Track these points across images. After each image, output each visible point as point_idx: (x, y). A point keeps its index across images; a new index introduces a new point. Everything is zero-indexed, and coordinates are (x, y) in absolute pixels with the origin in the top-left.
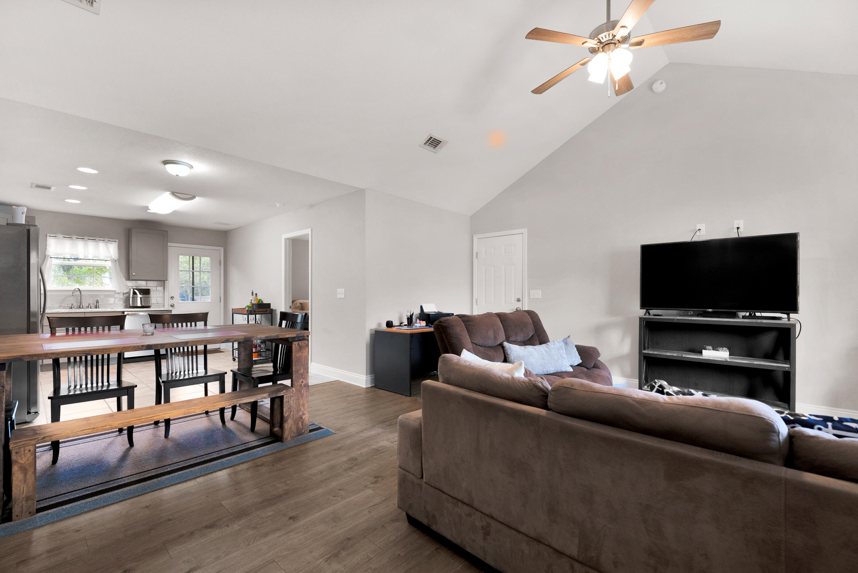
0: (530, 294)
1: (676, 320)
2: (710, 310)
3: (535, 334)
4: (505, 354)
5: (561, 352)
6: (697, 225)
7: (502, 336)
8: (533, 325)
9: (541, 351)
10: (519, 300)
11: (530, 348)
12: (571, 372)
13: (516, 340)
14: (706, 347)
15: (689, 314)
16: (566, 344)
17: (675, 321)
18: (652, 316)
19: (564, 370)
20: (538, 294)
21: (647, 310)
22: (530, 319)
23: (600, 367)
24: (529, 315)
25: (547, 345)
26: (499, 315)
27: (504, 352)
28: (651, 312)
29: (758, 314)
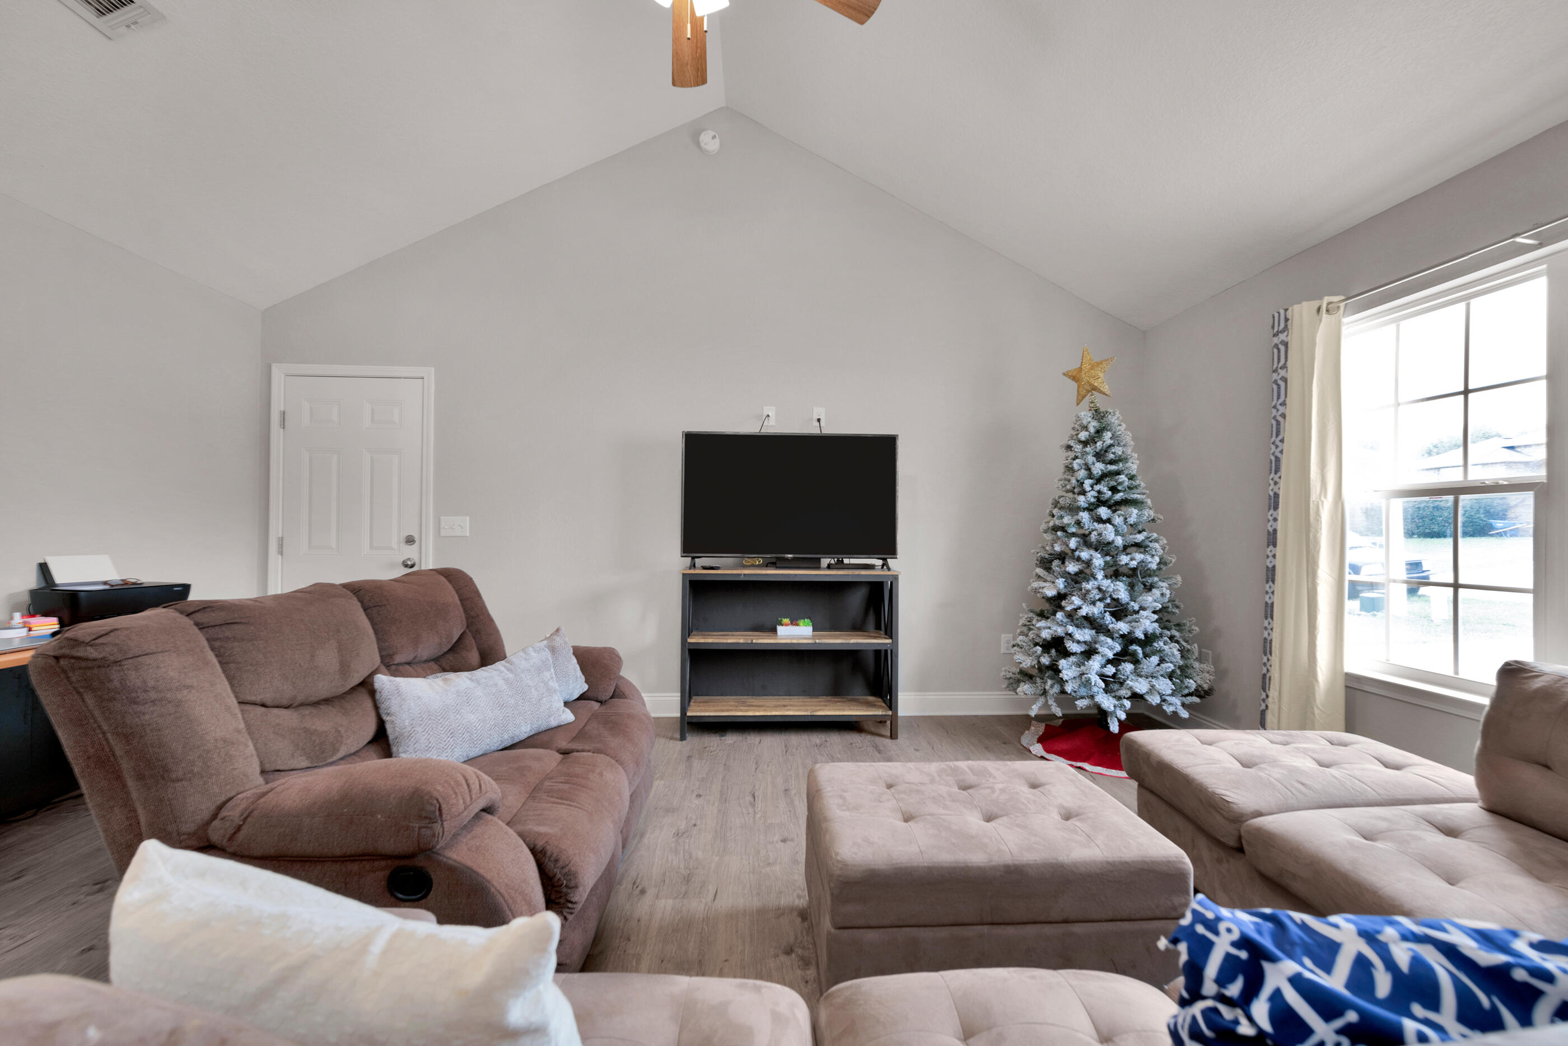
0: (442, 526)
1: (743, 576)
2: (789, 556)
3: (468, 631)
4: (381, 711)
5: (547, 675)
6: (764, 407)
7: (369, 654)
8: (461, 609)
9: (496, 685)
10: (410, 540)
11: (461, 680)
12: (570, 723)
13: (415, 658)
14: (781, 620)
15: (757, 563)
16: (553, 650)
17: (742, 578)
18: (699, 569)
19: (554, 723)
20: (460, 525)
21: (693, 558)
22: (454, 593)
23: (627, 693)
24: (450, 581)
25: (508, 665)
26: (357, 590)
27: (376, 708)
28: (699, 562)
29: (846, 561)
